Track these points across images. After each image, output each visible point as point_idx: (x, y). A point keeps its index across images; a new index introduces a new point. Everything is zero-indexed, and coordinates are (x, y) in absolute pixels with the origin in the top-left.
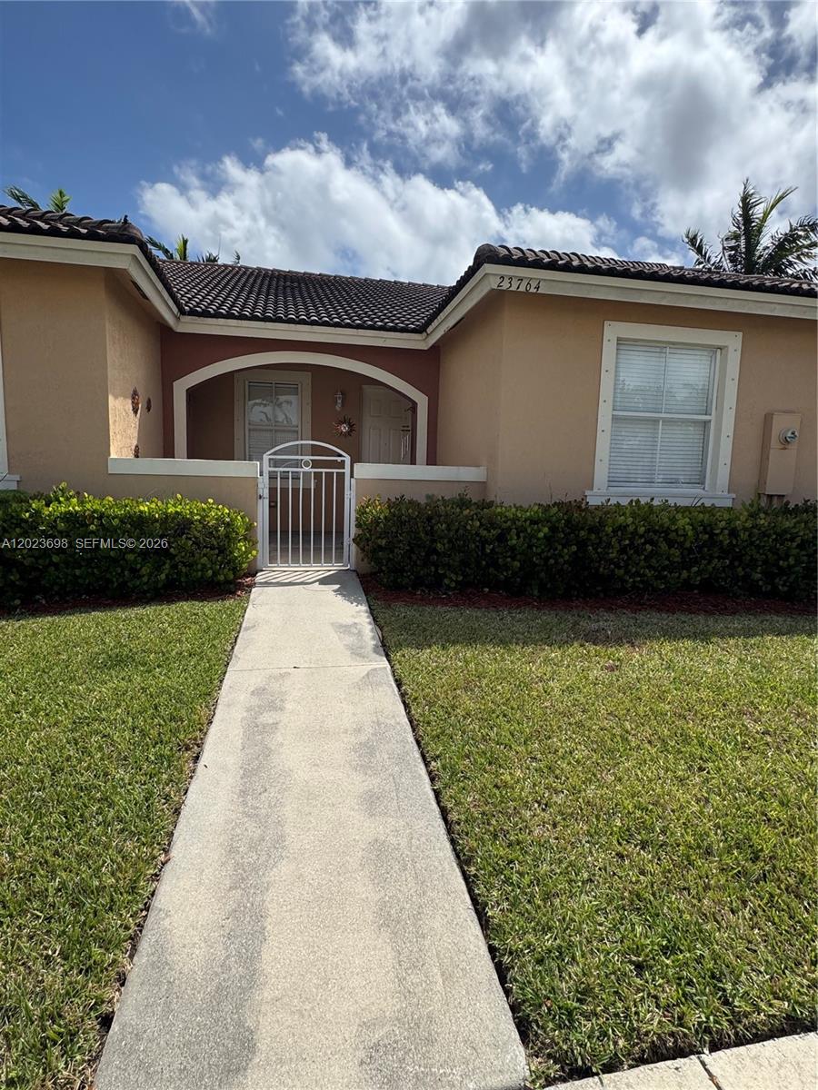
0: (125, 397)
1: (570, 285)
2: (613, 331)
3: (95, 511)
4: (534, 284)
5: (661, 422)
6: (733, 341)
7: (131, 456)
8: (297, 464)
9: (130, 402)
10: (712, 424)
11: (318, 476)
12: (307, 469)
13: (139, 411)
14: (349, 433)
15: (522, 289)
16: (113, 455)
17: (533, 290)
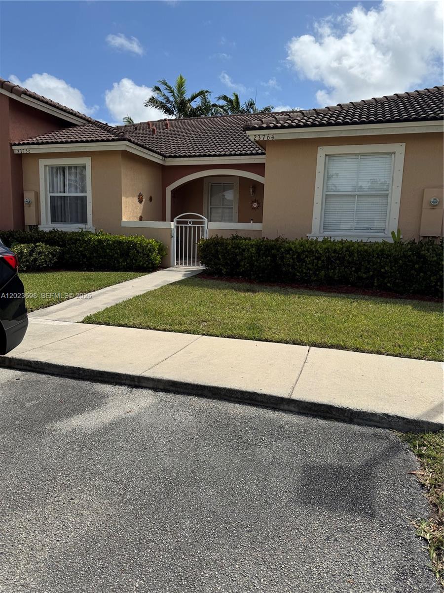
0: (133, 196)
1: (288, 134)
2: (322, 151)
3: (106, 239)
4: (271, 136)
5: (356, 196)
6: (400, 149)
7: (137, 220)
8: (186, 223)
9: (137, 198)
10: (389, 195)
11: (194, 228)
12: (190, 225)
13: (143, 202)
14: (257, 208)
15: (266, 139)
16: (124, 219)
17: (271, 139)
